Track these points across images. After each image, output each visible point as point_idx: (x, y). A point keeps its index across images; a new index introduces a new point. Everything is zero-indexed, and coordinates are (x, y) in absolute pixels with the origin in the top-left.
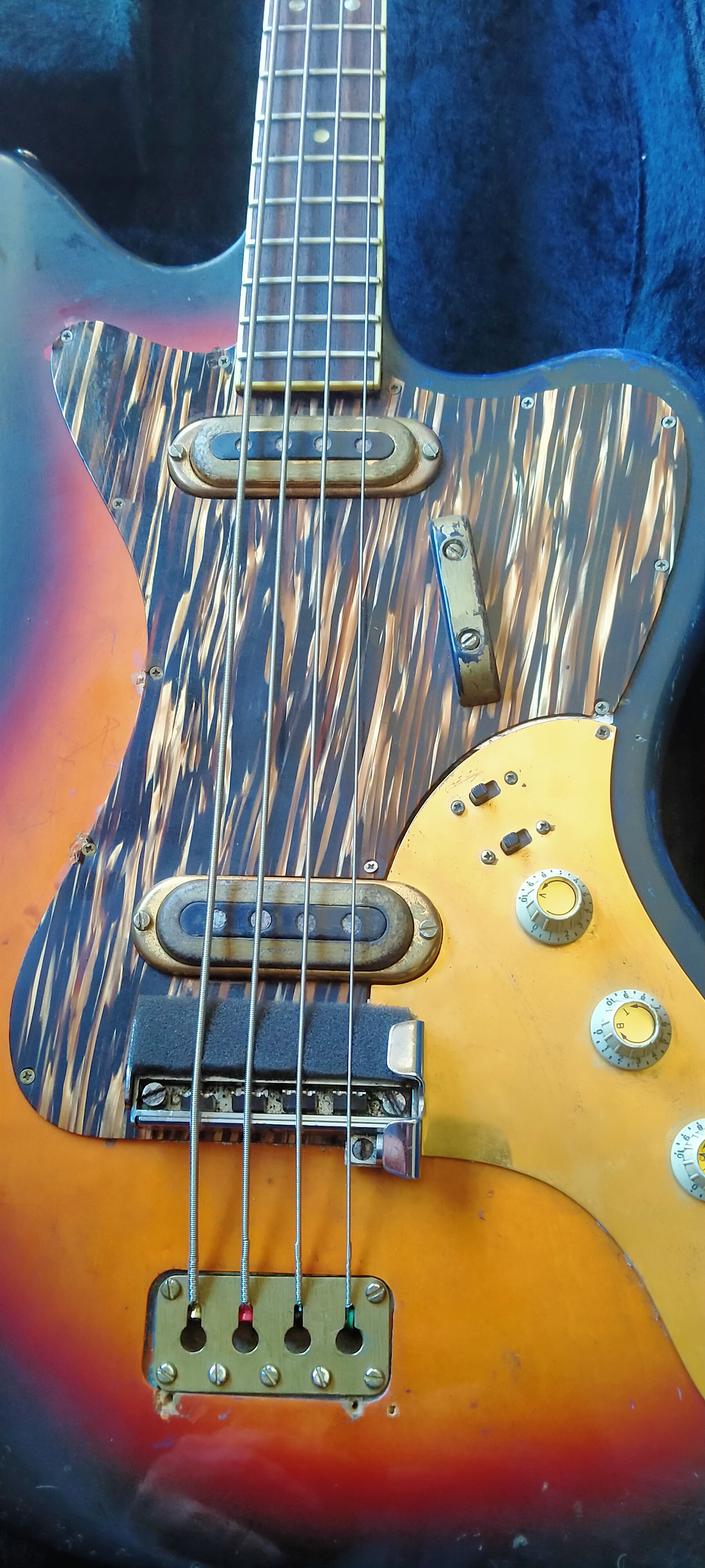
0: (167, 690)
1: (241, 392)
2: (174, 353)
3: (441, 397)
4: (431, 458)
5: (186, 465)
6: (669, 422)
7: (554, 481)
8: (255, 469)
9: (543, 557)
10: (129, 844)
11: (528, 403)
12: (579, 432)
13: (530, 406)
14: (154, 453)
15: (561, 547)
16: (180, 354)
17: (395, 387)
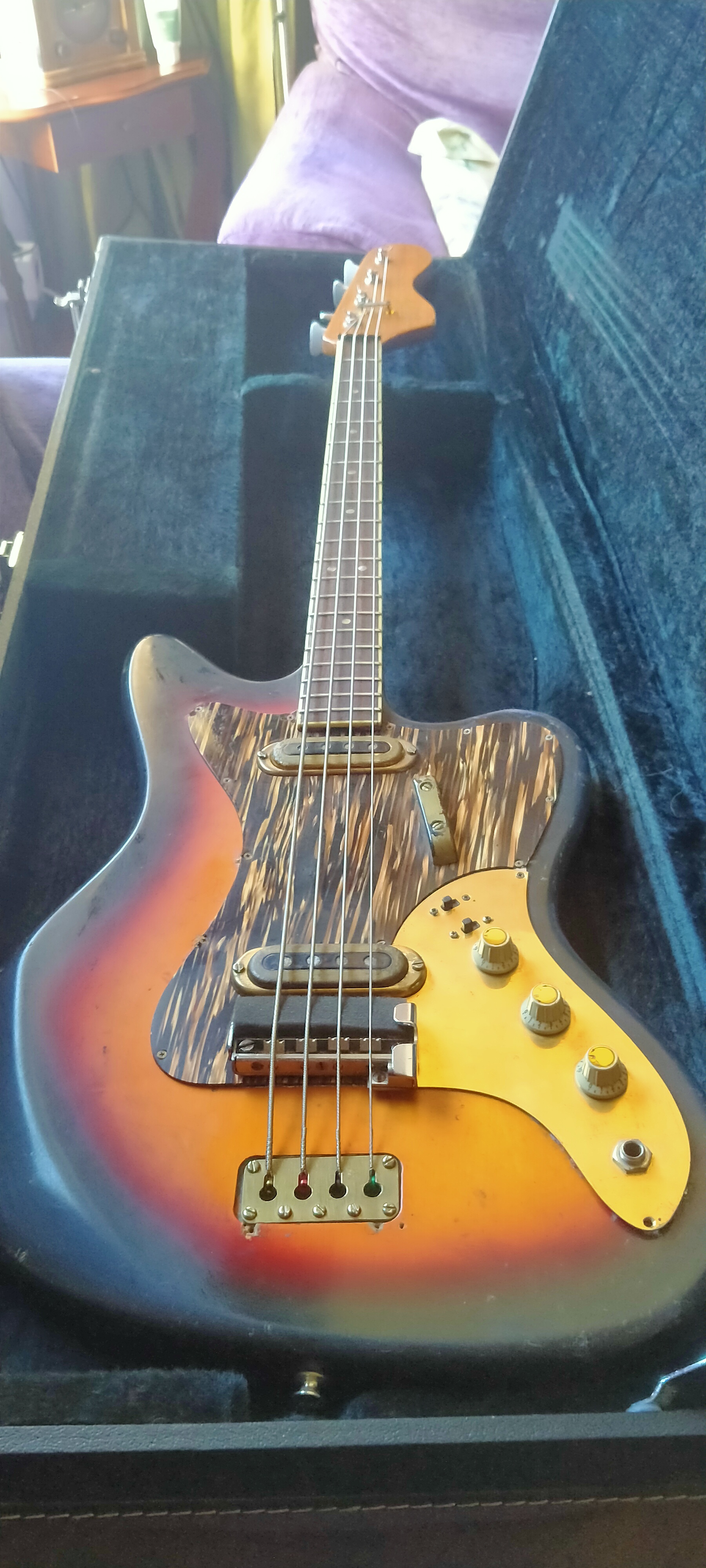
0: (254, 864)
1: (300, 730)
2: (261, 715)
3: (417, 731)
4: (412, 754)
5: (268, 761)
6: (549, 737)
7: (484, 764)
8: (310, 759)
9: (480, 797)
10: (230, 935)
11: (467, 731)
12: (497, 743)
13: (469, 733)
14: (249, 757)
15: (490, 792)
16: (265, 715)
17: (390, 727)
